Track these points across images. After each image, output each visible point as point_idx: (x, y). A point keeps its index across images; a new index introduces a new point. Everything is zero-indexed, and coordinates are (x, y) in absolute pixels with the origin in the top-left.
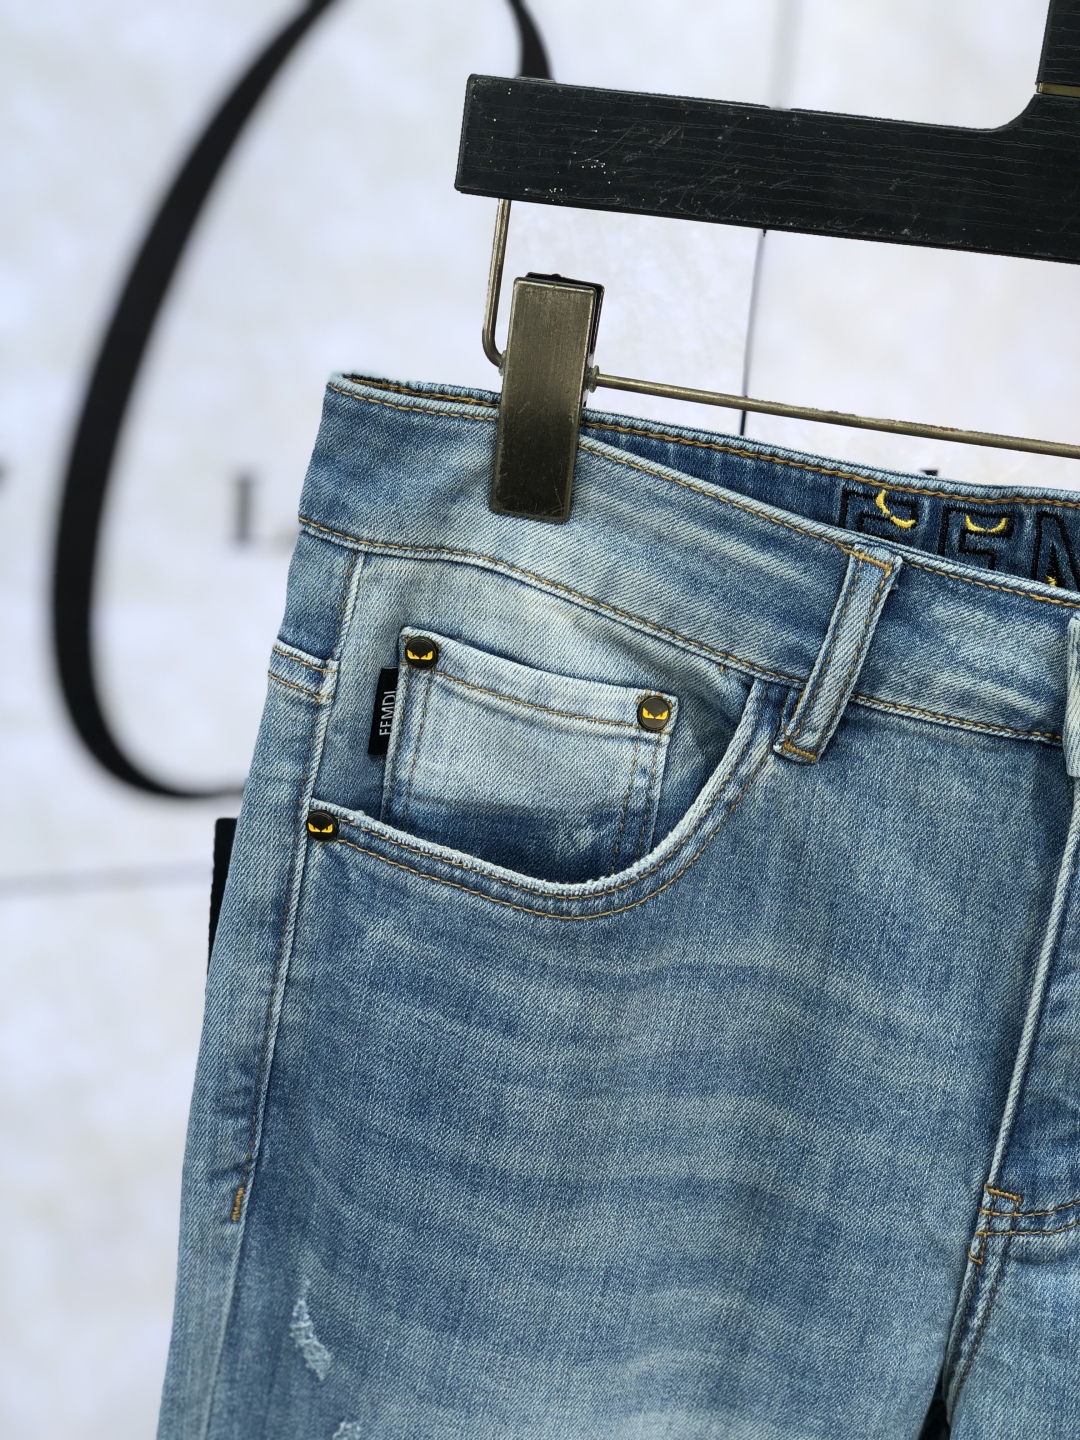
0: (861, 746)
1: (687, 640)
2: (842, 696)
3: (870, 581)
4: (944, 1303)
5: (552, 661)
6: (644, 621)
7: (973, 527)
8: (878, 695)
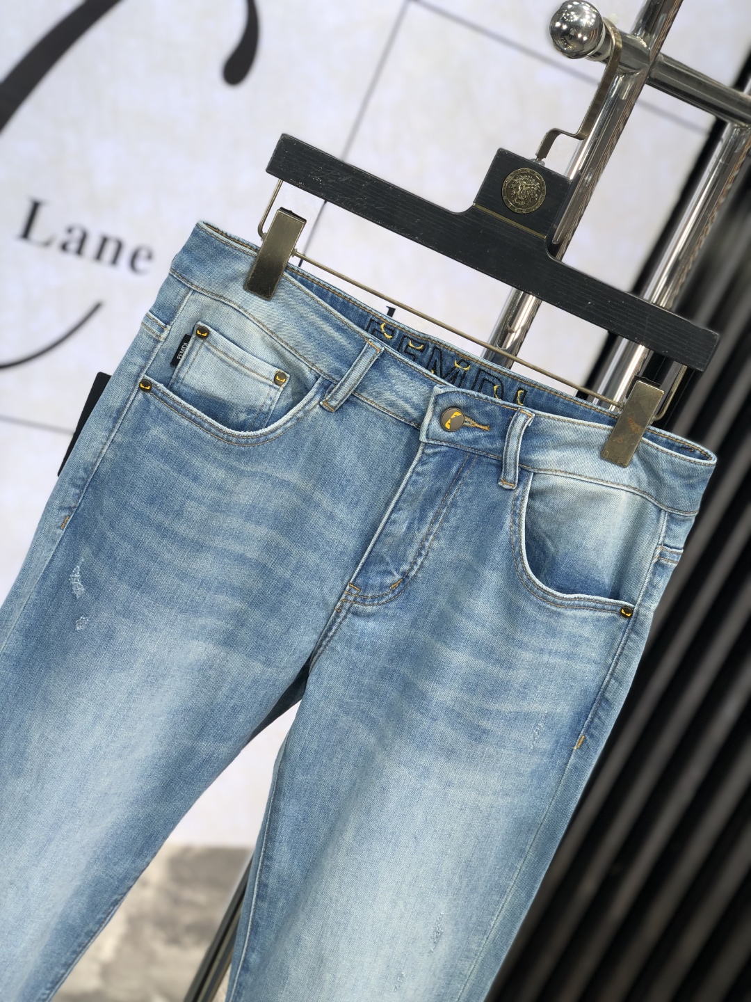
0: (351, 411)
1: (300, 355)
2: (350, 391)
3: (371, 353)
4: (322, 624)
5: (250, 349)
6: (287, 344)
7: (411, 345)
8: (362, 394)
